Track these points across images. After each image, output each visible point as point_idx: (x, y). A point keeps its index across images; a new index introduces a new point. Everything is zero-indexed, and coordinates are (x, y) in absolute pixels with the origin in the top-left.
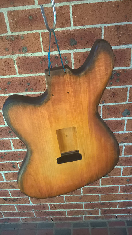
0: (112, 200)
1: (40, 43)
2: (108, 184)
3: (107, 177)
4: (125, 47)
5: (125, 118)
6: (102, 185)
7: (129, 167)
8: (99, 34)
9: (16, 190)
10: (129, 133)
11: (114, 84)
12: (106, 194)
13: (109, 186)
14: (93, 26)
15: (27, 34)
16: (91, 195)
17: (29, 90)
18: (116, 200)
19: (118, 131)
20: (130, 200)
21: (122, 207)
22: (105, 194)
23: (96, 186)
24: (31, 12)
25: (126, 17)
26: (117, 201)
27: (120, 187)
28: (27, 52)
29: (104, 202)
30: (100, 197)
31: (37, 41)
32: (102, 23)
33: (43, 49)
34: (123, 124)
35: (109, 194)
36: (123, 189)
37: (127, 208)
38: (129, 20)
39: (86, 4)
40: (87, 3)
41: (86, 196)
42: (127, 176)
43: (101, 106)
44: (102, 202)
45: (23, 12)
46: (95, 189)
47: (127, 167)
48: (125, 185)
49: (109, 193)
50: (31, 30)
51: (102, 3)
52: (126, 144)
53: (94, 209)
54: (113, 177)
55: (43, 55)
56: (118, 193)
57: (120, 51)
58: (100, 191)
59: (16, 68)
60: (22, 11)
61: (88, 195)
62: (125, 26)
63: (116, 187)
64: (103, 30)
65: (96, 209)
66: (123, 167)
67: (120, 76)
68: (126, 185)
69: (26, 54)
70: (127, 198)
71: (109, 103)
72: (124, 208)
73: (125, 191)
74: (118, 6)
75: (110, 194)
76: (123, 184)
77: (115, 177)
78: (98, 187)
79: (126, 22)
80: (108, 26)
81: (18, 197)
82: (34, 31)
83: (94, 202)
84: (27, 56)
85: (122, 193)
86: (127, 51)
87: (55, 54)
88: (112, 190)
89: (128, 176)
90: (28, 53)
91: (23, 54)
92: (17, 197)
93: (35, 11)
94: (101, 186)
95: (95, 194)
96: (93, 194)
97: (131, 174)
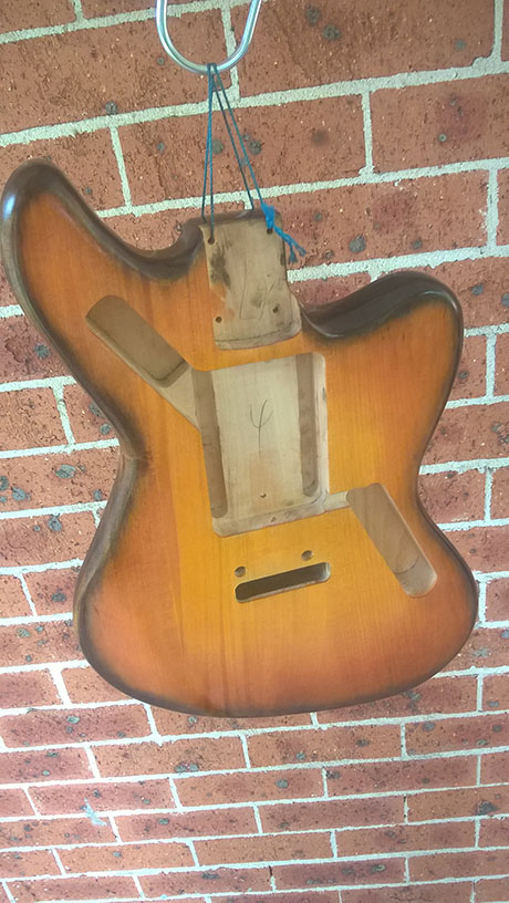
0: (243, 859)
2: (208, 798)
3: (196, 774)
6: (185, 803)
7: (271, 734)
12: (213, 838)
13: (214, 807)
16: (155, 841)
18: (261, 860)
20: (312, 858)
21: (292, 885)
22: (206, 838)
23: (162, 807)
26: (266, 864)
27: (256, 810)
29: (214, 867)
30: (193, 850)
35: (225, 837)
36: (273, 817)
37: (313, 890)
41: (138, 847)
42: (270, 768)
43: (95, 513)
44: (205, 868)
46: (165, 819)
48: (276, 802)
49: (223, 833)
53: (185, 896)
56: (257, 831)
58: (185, 829)
61: (142, 842)
63: (241, 809)
65: (193, 896)
66: (247, 732)
68: (281, 801)
70: (301, 852)
72: (300, 891)
73: (284, 825)
75: (228, 837)
76: (264, 796)
77: (228, 771)
78: (170, 811)
83: (175, 870)
85: (275, 834)
88: (231, 821)
89: (277, 768)
94: (181, 809)
95: (171, 840)
96: (162, 840)
97: (284, 760)
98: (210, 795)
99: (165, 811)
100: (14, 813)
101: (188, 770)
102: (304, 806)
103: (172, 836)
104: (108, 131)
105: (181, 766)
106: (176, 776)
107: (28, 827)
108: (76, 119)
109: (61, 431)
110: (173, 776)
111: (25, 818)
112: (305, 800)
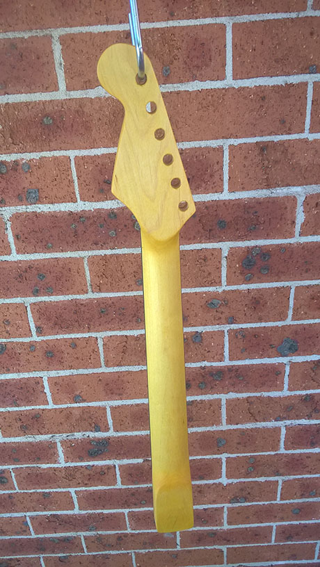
0: (256, 560)
1: (71, 182)
2: (246, 520)
3: (243, 504)
4: (281, 192)
5: (284, 360)
6: (230, 523)
7: (298, 479)
8: (218, 163)
9: (8, 537)
10: (295, 396)
11: (255, 278)
12: (240, 546)
13: (248, 526)
14: (203, 144)
15: (38, 158)
16: (203, 548)
17: (42, 290)
18: (268, 561)
19: (269, 391)
20: (301, 559)
22: (238, 546)
23: (214, 526)
24: (49, 109)
25: (283, 122)
26: (270, 563)
27: (275, 528)
28: (38, 200)
29: (236, 566)
30: (225, 554)
31: (63, 177)
32: (223, 138)
33: (78, 196)
34: (280, 373)
35: (248, 545)
36: (284, 532)
38: (289, 129)
39: (185, 91)
40: (187, 89)
41: (190, 551)
42: (292, 501)
43: (226, 331)
44: (230, 566)
45: (30, 107)
46: (213, 534)
47: (292, 477)
48: (289, 523)
49: (248, 543)
50: (50, 151)
51: (224, 91)
52: (288, 422)
54: (257, 503)
55: (80, 209)
56: (271, 542)
57: (268, 202)
58: (225, 540)
59: (11, 239)
60: (27, 104)
61: (193, 548)
62: (282, 143)
63: (265, 527)
64: (226, 154)
66: (284, 478)
67: (270, 260)
68: (292, 522)
69: (37, 205)
70: (295, 555)
71: (245, 322)
73: (289, 538)
74: (263, 98)
75: (251, 545)
76: (282, 519)
77: (263, 503)
78: (219, 528)
79: (282, 134)
80: (240, 144)
81: (12, 557)
82: (57, 153)
84: (39, 211)
85: (281, 544)
86: (286, 202)
87: (109, 208)
88: (256, 535)
89: (296, 501)
90: (42, 203)
91: (29, 206)
92: (8, 557)
93: (60, 105)
94: (226, 527)
95: (212, 547)
96: (207, 547)
97: (302, 496)
98: (248, 517)
99: (215, 528)
100: (113, 529)
101: (238, 502)
102: (305, 526)
103: (214, 544)
104: (306, 84)
105: (235, 499)
106: (230, 505)
107: (120, 538)
108: (288, 74)
109: (220, 277)
110: (227, 505)
111: (120, 532)
112: (307, 522)
